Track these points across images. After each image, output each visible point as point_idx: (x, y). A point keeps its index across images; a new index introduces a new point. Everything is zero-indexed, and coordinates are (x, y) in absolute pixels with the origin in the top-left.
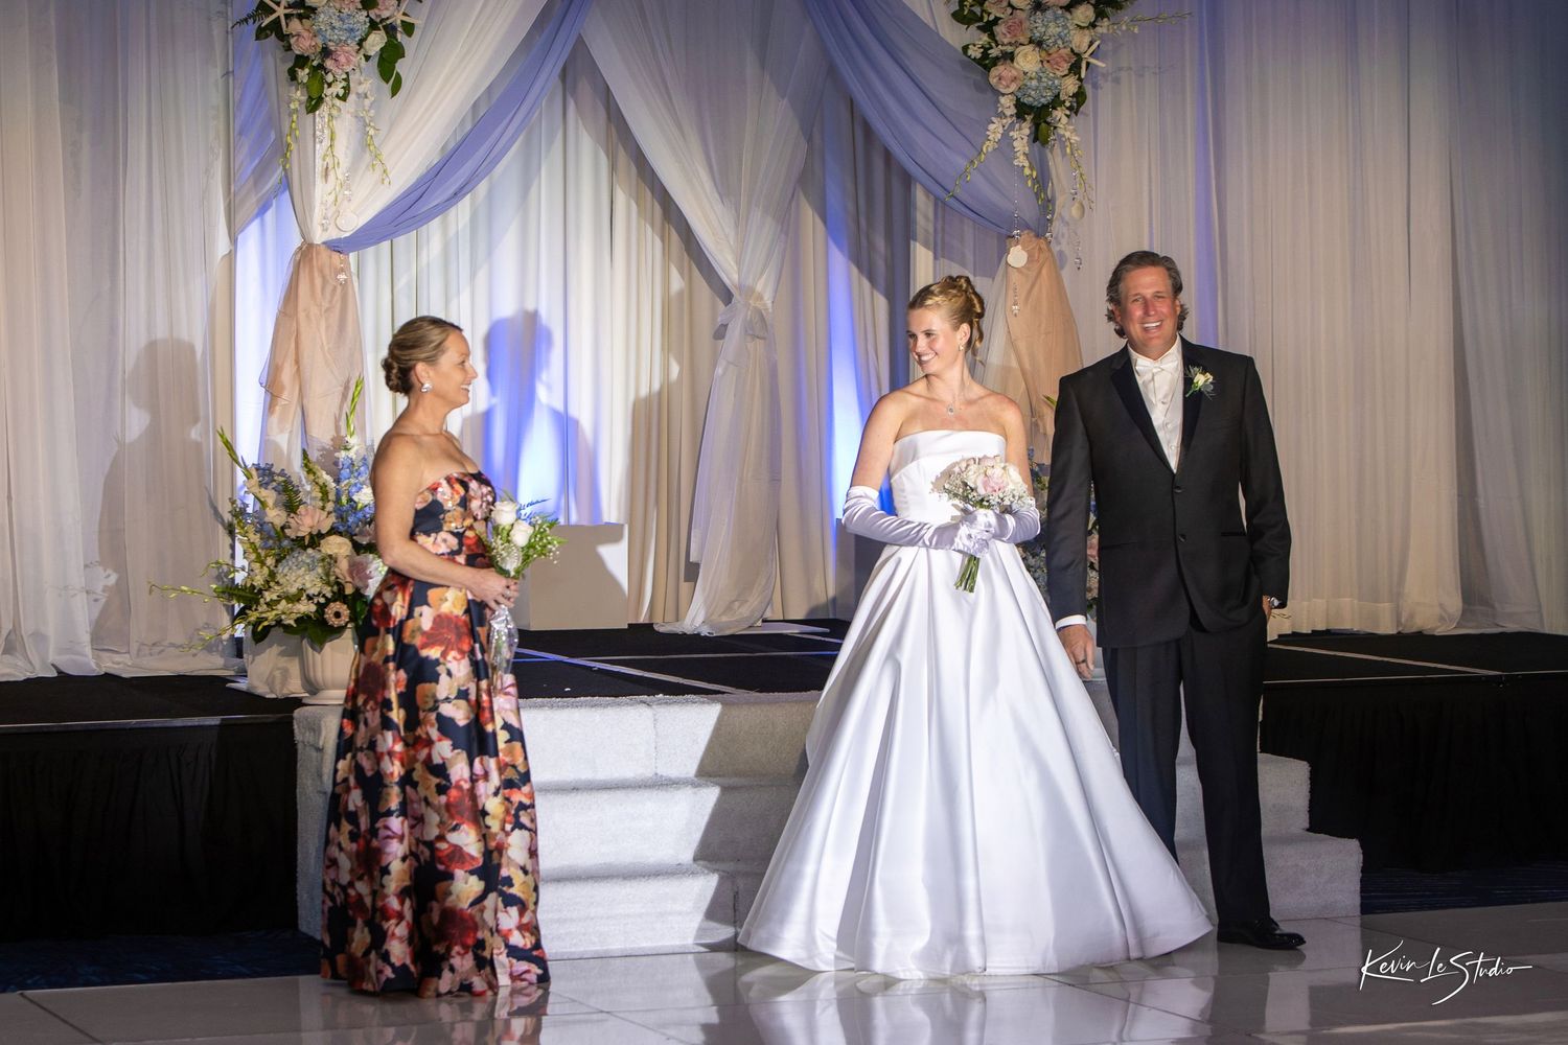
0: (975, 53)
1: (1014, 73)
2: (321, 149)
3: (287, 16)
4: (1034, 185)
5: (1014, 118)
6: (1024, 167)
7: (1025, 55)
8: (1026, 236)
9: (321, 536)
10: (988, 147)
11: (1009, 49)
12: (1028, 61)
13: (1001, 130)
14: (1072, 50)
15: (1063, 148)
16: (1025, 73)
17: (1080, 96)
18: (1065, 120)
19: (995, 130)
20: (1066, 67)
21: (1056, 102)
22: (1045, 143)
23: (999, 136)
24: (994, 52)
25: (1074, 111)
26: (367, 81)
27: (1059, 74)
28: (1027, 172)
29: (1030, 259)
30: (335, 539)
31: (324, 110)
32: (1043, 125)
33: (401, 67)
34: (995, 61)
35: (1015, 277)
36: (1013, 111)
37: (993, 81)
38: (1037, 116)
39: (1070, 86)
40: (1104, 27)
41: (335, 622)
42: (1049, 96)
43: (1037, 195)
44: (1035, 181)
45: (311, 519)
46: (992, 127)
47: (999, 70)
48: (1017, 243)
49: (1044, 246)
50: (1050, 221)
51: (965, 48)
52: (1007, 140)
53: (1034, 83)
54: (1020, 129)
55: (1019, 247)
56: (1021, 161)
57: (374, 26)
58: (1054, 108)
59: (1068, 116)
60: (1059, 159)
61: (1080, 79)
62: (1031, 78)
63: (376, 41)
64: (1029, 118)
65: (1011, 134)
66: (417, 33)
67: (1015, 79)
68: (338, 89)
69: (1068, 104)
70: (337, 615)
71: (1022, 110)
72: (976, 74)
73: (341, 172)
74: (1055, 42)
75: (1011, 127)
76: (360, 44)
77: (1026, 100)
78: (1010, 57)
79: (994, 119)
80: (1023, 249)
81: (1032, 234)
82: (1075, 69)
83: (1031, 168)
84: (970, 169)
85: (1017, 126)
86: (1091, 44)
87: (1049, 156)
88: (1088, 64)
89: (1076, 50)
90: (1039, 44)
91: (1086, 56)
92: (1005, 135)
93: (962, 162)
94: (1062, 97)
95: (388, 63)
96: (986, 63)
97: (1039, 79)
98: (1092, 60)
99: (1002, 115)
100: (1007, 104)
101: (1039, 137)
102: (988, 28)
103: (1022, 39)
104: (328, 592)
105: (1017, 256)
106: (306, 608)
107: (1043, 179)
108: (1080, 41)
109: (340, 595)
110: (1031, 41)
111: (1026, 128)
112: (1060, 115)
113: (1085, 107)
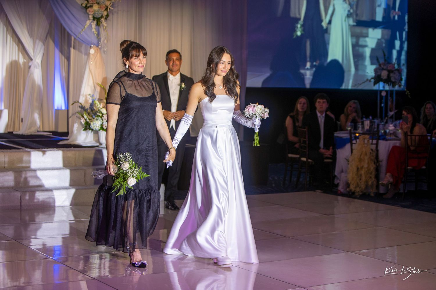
0: (84, 5)
1: (93, 10)
4: (96, 35)
5: (92, 20)
6: (94, 31)
7: (95, 6)
8: (95, 47)
10: (86, 26)
11: (92, 5)
12: (96, 7)
13: (89, 23)
14: (106, 5)
15: (103, 27)
16: (95, 10)
17: (107, 16)
18: (104, 21)
19: (88, 23)
20: (104, 9)
21: (102, 17)
22: (99, 26)
23: (89, 24)
24: (88, 5)
25: (106, 19)
27: (103, 10)
28: (95, 32)
29: (95, 52)
32: (99, 22)
34: (88, 7)
35: (91, 56)
36: (92, 18)
37: (88, 12)
38: (98, 20)
39: (105, 13)
42: (100, 16)
43: (97, 37)
44: (97, 34)
46: (87, 22)
47: (89, 9)
48: (92, 48)
49: (98, 49)
50: (100, 43)
51: (82, 4)
52: (91, 25)
53: (97, 12)
54: (94, 22)
55: (93, 49)
56: (94, 30)
58: (101, 18)
59: (105, 20)
60: (102, 30)
61: (107, 12)
62: (96, 11)
64: (96, 20)
65: (92, 24)
67: (92, 11)
69: (105, 17)
71: (94, 18)
72: (84, 10)
74: (102, 3)
75: (92, 22)
77: (95, 16)
78: (92, 6)
79: (88, 20)
80: (94, 49)
81: (96, 46)
82: (106, 9)
83: (96, 31)
84: (82, 31)
85: (93, 22)
86: (110, 4)
87: (100, 29)
88: (109, 9)
89: (107, 5)
90: (98, 3)
91: (109, 6)
92: (90, 24)
93: (80, 30)
94: (103, 16)
96: (86, 8)
97: (98, 12)
98: (111, 8)
99: (90, 19)
100: (91, 17)
101: (98, 25)
103: (94, 2)
105: (92, 51)
107: (98, 35)
108: (108, 3)
110: (97, 3)
111: (95, 22)
112: (103, 20)
113: (109, 18)
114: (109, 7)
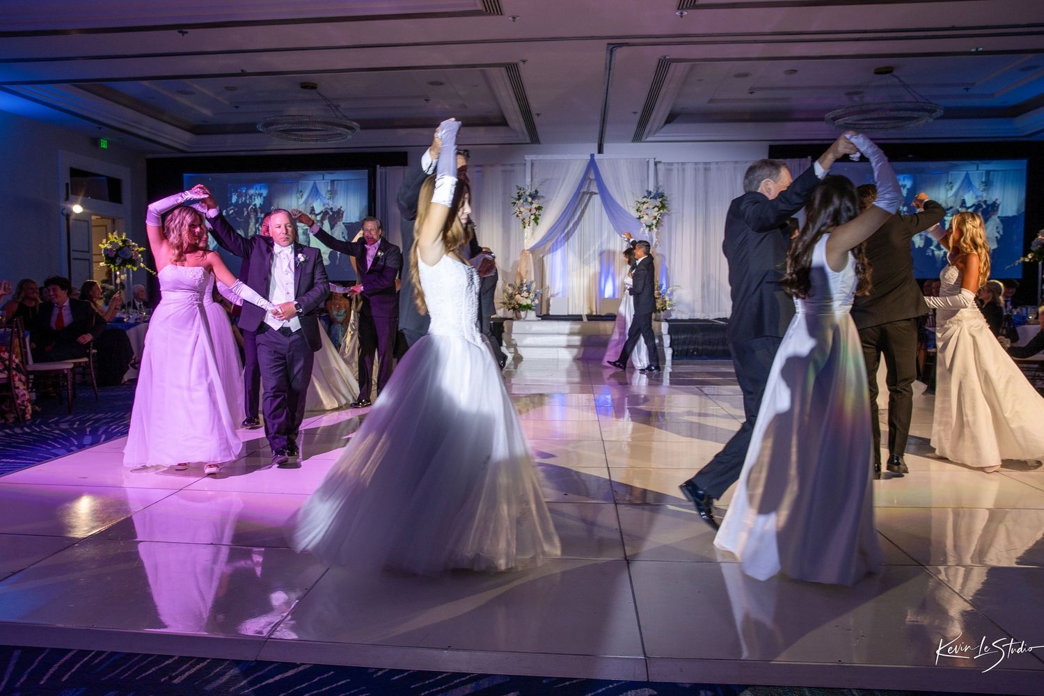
0: (637, 217)
2: (526, 235)
3: (519, 214)
9: (515, 294)
11: (643, 216)
12: (646, 217)
17: (657, 222)
19: (642, 229)
20: (653, 219)
24: (641, 216)
26: (532, 223)
31: (526, 229)
33: (538, 221)
36: (645, 226)
37: (641, 221)
38: (650, 227)
39: (655, 222)
40: (661, 211)
42: (650, 224)
45: (515, 292)
47: (642, 219)
52: (644, 230)
53: (647, 221)
56: (647, 235)
57: (532, 214)
58: (652, 225)
61: (656, 220)
63: (533, 217)
66: (542, 216)
67: (644, 221)
68: (527, 225)
69: (655, 225)
70: (516, 307)
71: (647, 226)
73: (528, 238)
74: (650, 214)
76: (530, 218)
77: (647, 224)
82: (655, 218)
85: (646, 229)
86: (658, 215)
87: (653, 234)
89: (654, 216)
90: (647, 214)
94: (653, 223)
95: (536, 220)
96: (640, 218)
101: (650, 230)
102: (640, 212)
103: (645, 214)
104: (516, 303)
106: (513, 306)
108: (656, 214)
111: (648, 229)
112: (654, 227)
113: (658, 225)
114: (658, 217)
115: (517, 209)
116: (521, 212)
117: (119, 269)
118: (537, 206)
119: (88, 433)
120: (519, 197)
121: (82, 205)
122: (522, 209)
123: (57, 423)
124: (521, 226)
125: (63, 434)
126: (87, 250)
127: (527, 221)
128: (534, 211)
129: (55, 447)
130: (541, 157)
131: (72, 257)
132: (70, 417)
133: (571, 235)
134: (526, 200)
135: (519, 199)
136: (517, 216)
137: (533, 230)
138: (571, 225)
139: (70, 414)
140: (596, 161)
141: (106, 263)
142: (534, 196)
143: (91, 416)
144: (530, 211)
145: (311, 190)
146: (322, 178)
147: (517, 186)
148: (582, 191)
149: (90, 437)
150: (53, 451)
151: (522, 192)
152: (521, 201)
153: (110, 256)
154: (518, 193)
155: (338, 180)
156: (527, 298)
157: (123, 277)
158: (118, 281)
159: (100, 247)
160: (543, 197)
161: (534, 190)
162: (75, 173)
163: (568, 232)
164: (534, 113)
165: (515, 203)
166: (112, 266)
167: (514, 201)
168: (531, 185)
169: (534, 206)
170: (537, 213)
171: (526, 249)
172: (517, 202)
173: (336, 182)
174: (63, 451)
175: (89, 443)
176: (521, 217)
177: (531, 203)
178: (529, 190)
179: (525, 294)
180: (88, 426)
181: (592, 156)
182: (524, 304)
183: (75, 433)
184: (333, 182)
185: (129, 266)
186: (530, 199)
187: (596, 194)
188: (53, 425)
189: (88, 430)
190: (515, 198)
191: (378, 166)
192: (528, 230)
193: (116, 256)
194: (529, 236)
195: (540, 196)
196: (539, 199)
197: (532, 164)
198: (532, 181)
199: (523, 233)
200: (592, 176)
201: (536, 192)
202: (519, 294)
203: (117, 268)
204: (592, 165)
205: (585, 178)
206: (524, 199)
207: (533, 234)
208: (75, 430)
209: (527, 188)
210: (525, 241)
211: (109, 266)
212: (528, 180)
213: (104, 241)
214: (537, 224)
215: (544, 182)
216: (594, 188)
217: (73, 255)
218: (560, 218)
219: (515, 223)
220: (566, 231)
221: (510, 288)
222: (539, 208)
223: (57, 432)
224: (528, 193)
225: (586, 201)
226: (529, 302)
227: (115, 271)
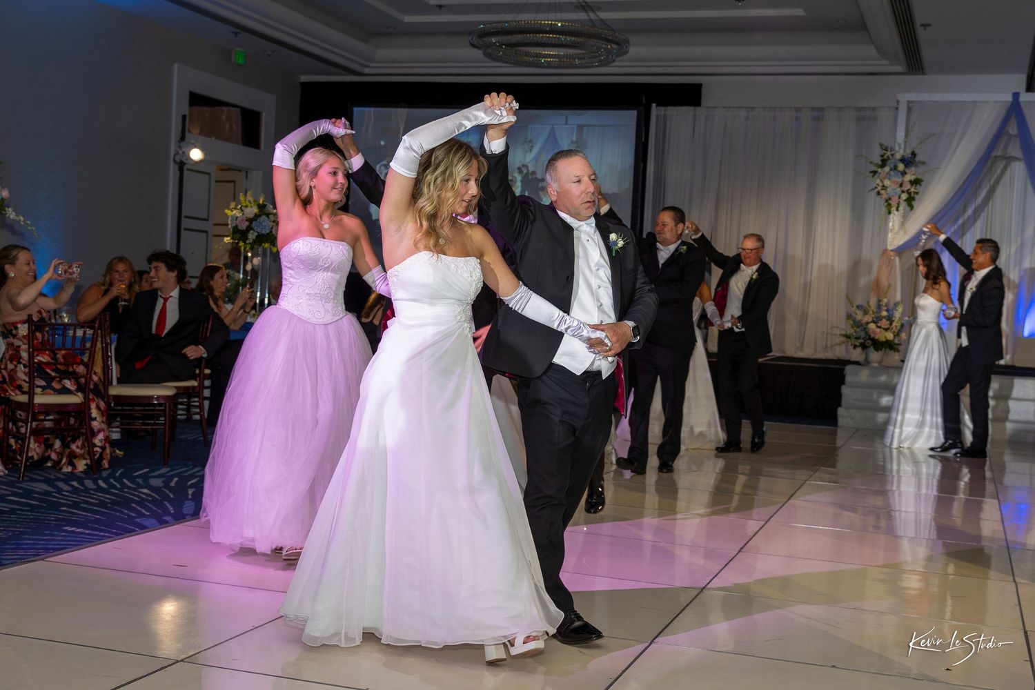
2: (891, 224)
3: (882, 189)
9: (867, 323)
26: (903, 205)
30: (872, 324)
31: (892, 216)
33: (913, 203)
41: (867, 345)
45: (867, 318)
57: (903, 192)
63: (904, 196)
66: (920, 194)
68: (894, 208)
70: (868, 343)
73: (895, 231)
76: (900, 197)
95: (910, 201)
104: (867, 337)
106: (862, 341)
109: (870, 339)
115: (878, 181)
116: (884, 188)
117: (252, 249)
118: (913, 178)
119: (190, 497)
120: (884, 163)
121: (202, 149)
122: (887, 183)
123: (145, 477)
124: (884, 210)
125: (154, 495)
126: (206, 217)
127: (894, 203)
128: (907, 186)
129: (141, 515)
130: (925, 97)
131: (183, 226)
132: (164, 470)
133: (969, 229)
134: (895, 167)
135: (884, 164)
136: (879, 193)
137: (905, 218)
138: (970, 211)
139: (165, 464)
140: (1023, 105)
141: (232, 238)
142: (909, 161)
143: (196, 469)
144: (901, 185)
145: (546, 141)
146: (564, 123)
147: (881, 145)
148: (993, 154)
149: (193, 503)
150: (138, 520)
151: (889, 153)
152: (887, 169)
153: (239, 228)
154: (882, 156)
155: (589, 126)
156: (886, 330)
157: (256, 261)
158: (249, 267)
159: (226, 214)
160: (924, 163)
161: (909, 152)
162: (196, 100)
163: (964, 224)
164: (918, 22)
165: (875, 172)
166: (241, 244)
167: (875, 169)
168: (905, 142)
169: (909, 177)
170: (912, 190)
171: (890, 248)
172: (879, 170)
173: (585, 129)
174: (153, 521)
175: (191, 513)
176: (885, 196)
177: (904, 173)
178: (902, 151)
179: (885, 323)
180: (192, 486)
181: (1016, 95)
182: (882, 339)
183: (172, 496)
184: (581, 127)
185: (267, 245)
186: (901, 167)
187: (1016, 159)
188: (140, 481)
189: (191, 491)
190: (877, 165)
191: (654, 105)
192: (895, 220)
193: (249, 228)
194: (897, 227)
195: (919, 162)
196: (917, 166)
197: (909, 110)
198: (906, 136)
199: (886, 223)
200: (1013, 129)
201: (914, 154)
202: (873, 322)
203: (248, 247)
204: (1015, 109)
205: (1000, 134)
206: (892, 166)
207: (903, 224)
208: (171, 489)
209: (897, 148)
210: (890, 235)
211: (238, 244)
212: (901, 135)
213: (233, 205)
214: (912, 207)
215: (928, 138)
216: (1015, 150)
217: (186, 223)
218: (952, 199)
219: (874, 204)
220: (960, 222)
221: (858, 312)
222: (916, 182)
223: (145, 491)
224: (898, 156)
225: (999, 171)
226: (890, 336)
227: (246, 252)
